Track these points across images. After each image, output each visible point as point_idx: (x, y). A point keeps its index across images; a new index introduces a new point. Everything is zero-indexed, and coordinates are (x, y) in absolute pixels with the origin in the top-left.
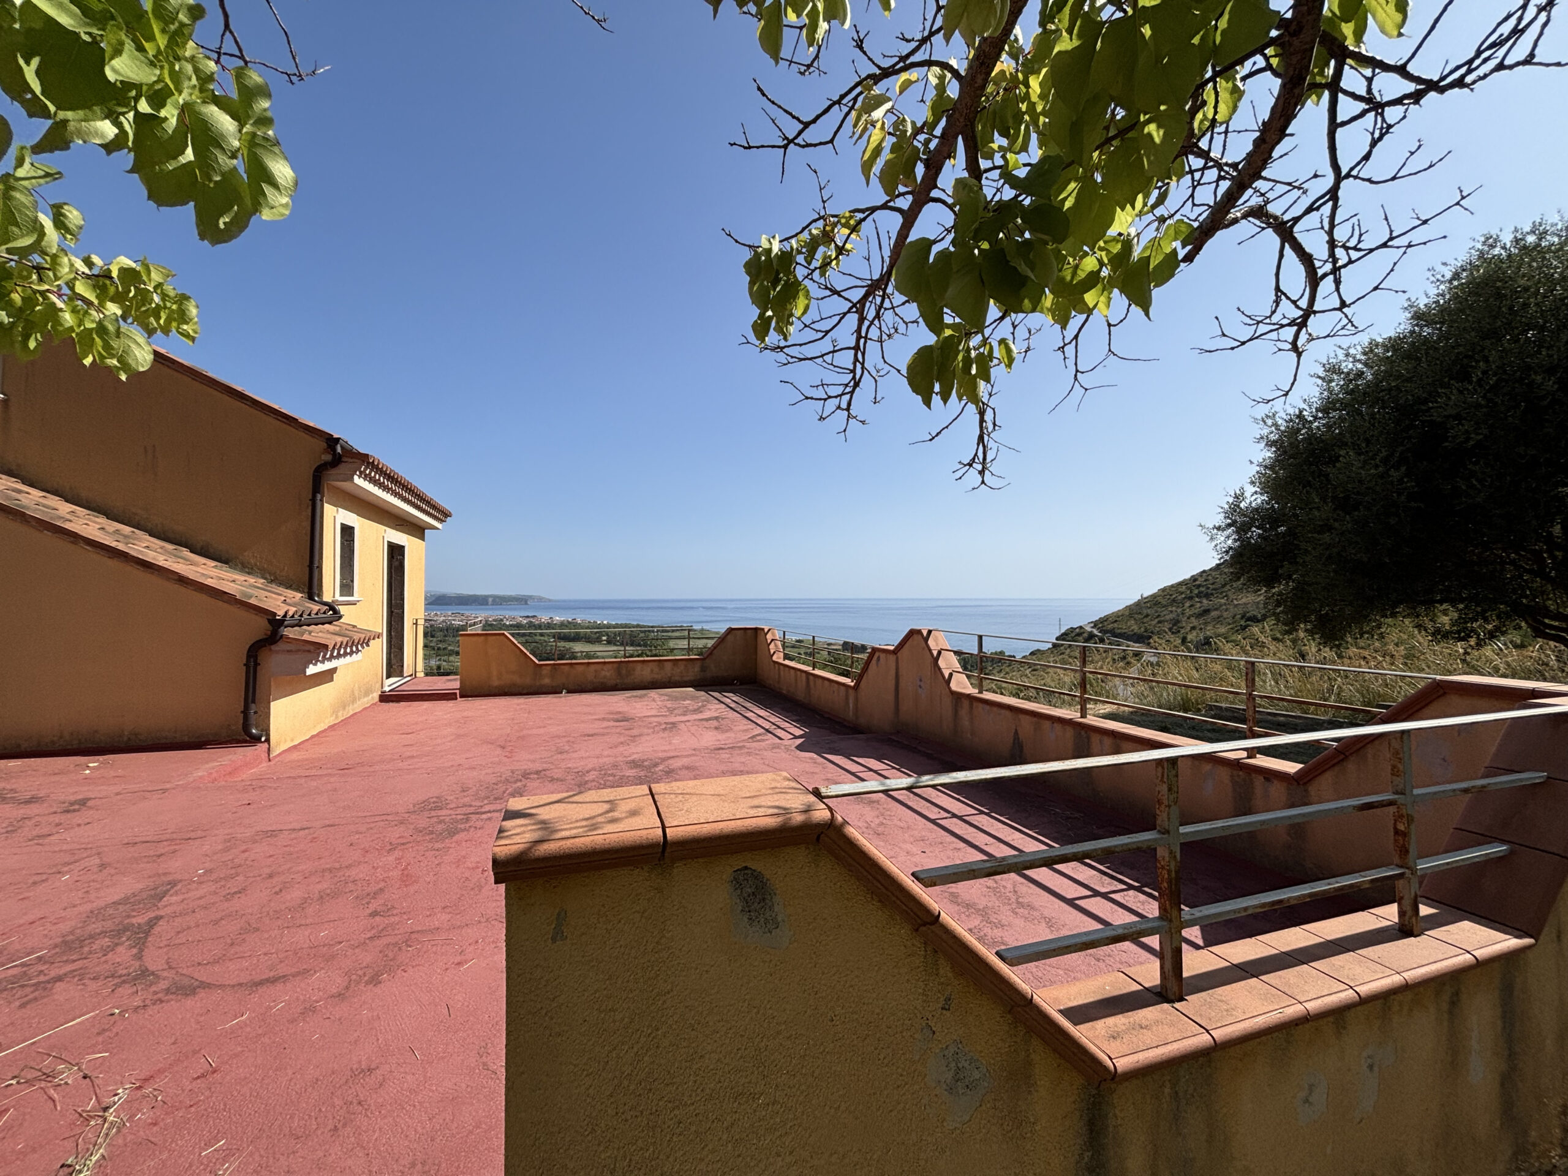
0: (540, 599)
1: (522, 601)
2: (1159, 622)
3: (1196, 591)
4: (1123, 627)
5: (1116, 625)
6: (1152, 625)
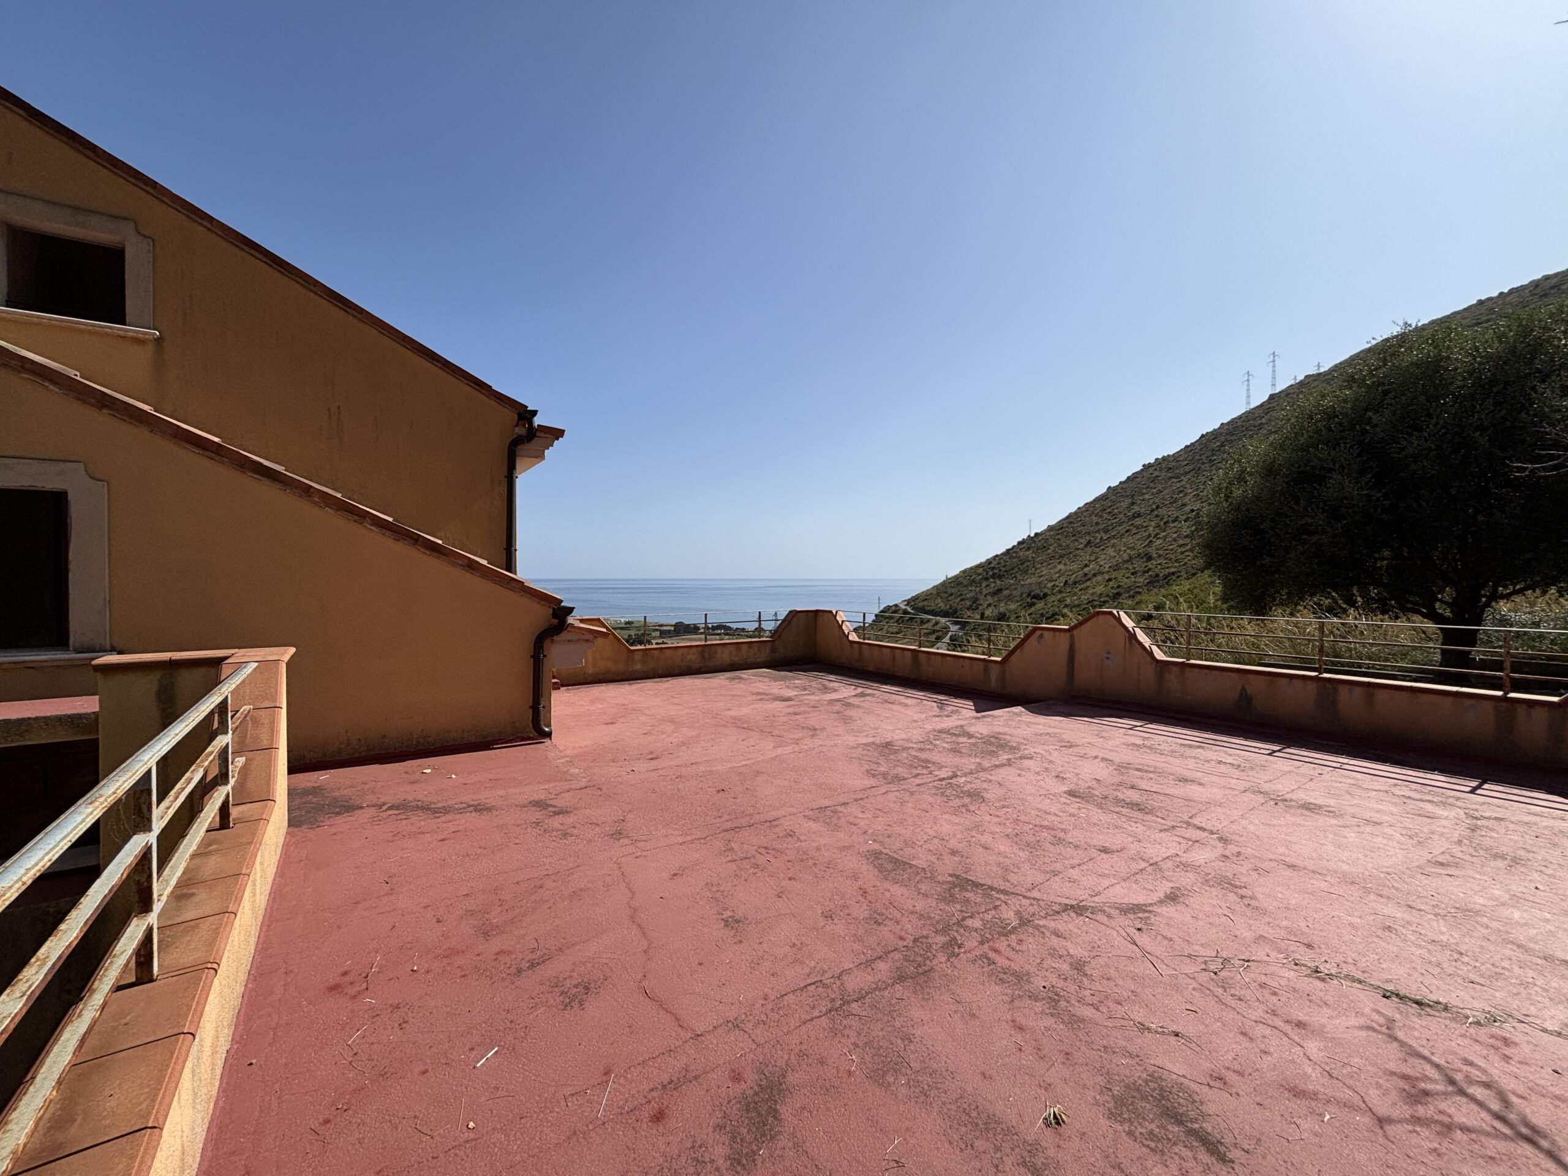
2: (962, 600)
3: (991, 573)
4: (931, 605)
5: (925, 603)
6: (955, 602)
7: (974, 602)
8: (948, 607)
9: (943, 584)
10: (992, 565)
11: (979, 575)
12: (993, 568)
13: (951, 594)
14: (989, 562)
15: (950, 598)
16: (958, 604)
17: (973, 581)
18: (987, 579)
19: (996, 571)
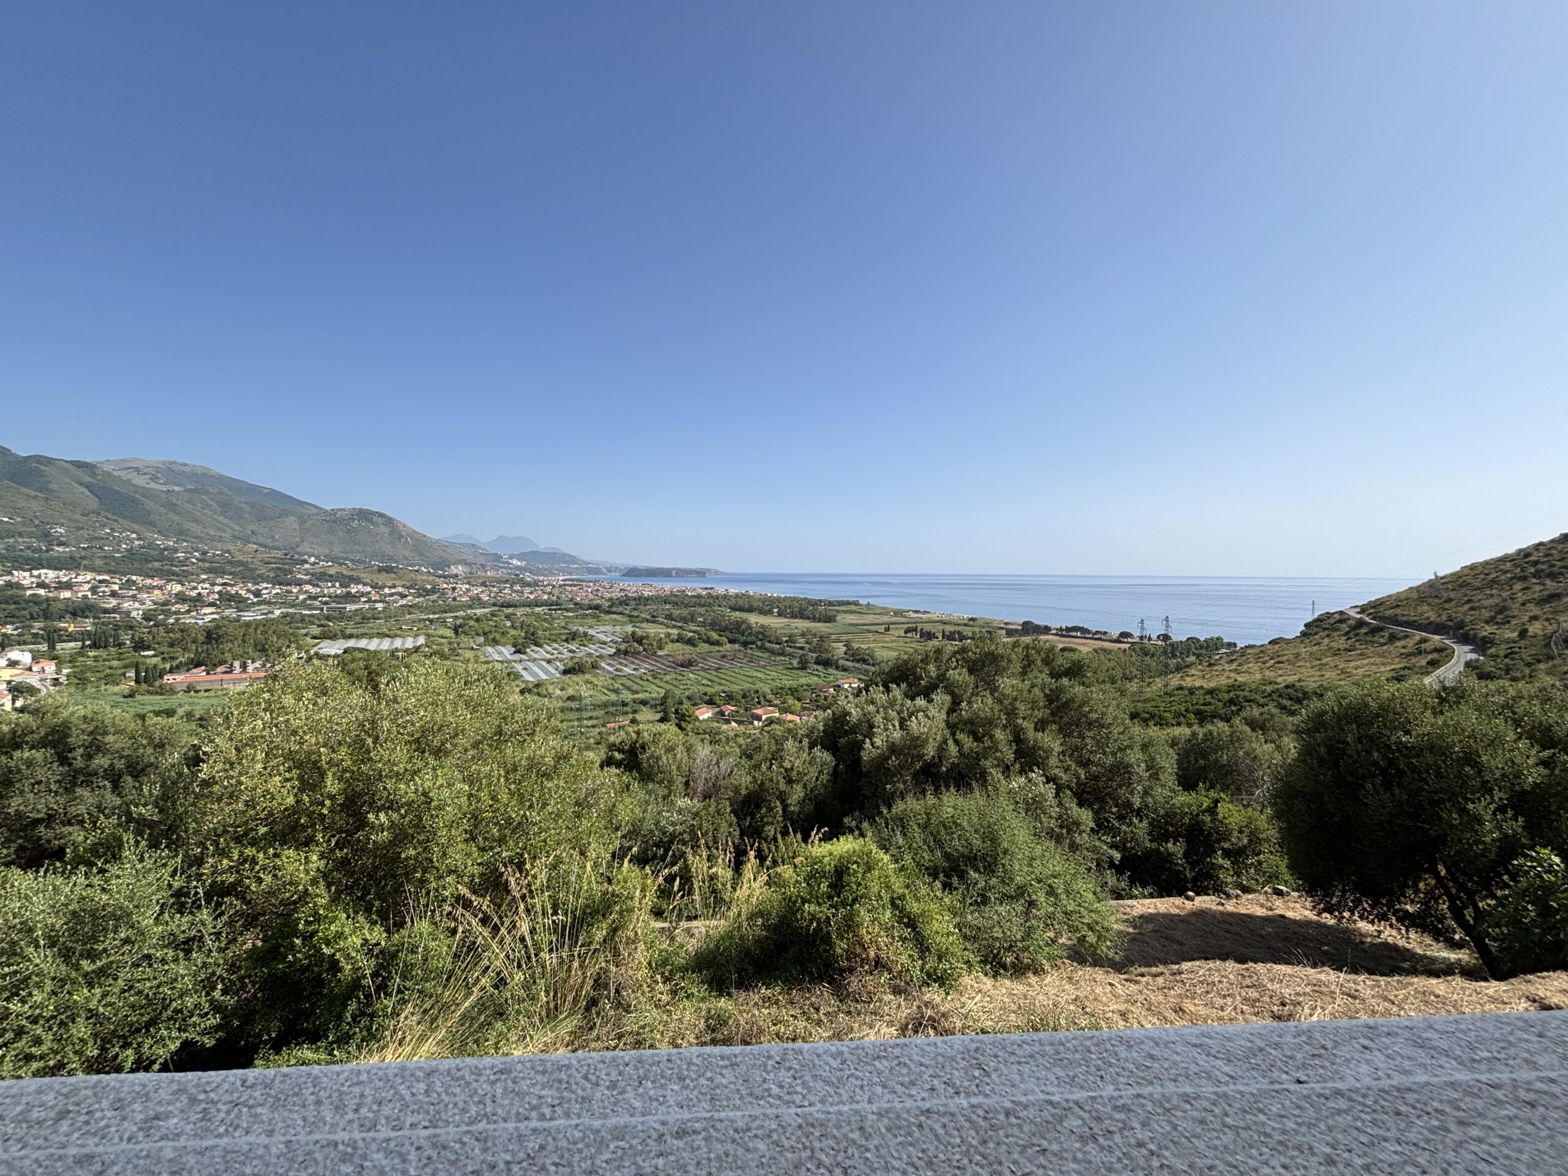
0: (717, 572)
1: (701, 573)
2: (1472, 609)
3: (1532, 570)
4: (1412, 614)
5: (1398, 611)
6: (1460, 612)
7: (1500, 612)
8: (1444, 618)
9: (1430, 584)
10: (1531, 559)
11: (1506, 572)
12: (1536, 563)
13: (1450, 600)
14: (1525, 553)
15: (1447, 606)
16: (1465, 614)
17: (1493, 581)
18: (1524, 579)
19: (1540, 567)
